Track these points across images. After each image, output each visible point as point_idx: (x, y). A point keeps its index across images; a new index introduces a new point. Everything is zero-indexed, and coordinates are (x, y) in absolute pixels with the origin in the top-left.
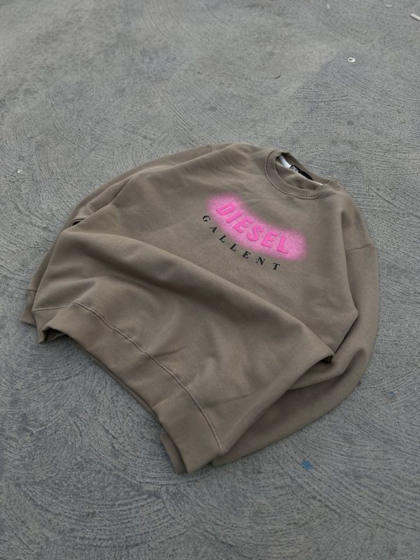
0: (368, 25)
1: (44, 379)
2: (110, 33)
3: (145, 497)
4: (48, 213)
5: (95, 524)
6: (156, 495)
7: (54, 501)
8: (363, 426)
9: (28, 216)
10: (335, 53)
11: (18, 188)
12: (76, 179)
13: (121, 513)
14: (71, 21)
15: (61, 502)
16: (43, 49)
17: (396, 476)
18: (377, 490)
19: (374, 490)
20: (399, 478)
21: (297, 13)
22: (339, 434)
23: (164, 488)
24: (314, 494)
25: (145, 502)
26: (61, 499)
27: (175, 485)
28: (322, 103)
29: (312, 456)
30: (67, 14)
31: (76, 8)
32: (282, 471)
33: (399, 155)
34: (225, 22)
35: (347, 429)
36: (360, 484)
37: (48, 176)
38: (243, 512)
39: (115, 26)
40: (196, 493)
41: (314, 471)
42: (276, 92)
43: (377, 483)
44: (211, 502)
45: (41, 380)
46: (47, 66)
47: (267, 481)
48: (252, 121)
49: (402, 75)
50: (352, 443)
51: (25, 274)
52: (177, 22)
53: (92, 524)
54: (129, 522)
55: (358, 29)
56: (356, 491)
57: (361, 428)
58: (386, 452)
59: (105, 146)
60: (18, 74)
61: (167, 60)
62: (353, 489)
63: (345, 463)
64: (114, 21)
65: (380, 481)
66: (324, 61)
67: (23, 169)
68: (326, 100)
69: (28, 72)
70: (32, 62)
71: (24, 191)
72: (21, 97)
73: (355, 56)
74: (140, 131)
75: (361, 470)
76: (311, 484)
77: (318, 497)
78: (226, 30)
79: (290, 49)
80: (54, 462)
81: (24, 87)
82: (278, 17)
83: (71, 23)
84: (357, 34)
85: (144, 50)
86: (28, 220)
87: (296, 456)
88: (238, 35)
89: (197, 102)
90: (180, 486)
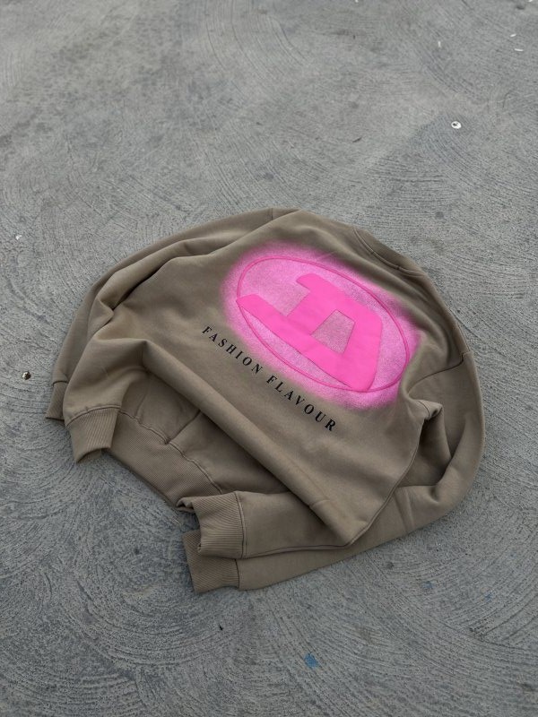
0: (486, 76)
1: (16, 514)
2: (154, 55)
3: (115, 675)
4: (47, 298)
5: (55, 700)
6: (128, 675)
7: (11, 666)
8: (387, 621)
9: (22, 299)
10: (436, 114)
11: (14, 260)
12: (86, 256)
13: (85, 691)
14: (107, 32)
15: (19, 668)
16: (67, 69)
17: (414, 688)
18: (389, 702)
19: (387, 701)
20: (418, 690)
21: (396, 49)
22: (356, 627)
23: (139, 668)
24: (314, 698)
25: (114, 682)
26: (19, 664)
27: (153, 666)
28: (408, 183)
29: (319, 651)
30: (103, 22)
31: (115, 13)
32: (280, 665)
33: (493, 267)
34: (303, 53)
35: (367, 622)
36: (370, 692)
37: (52, 247)
38: (227, 710)
39: (161, 44)
40: (175, 679)
41: (317, 669)
42: (352, 161)
43: (390, 693)
44: (191, 693)
45: (12, 515)
46: (69, 94)
47: (261, 675)
48: (316, 198)
49: (518, 154)
50: (370, 641)
51: (10, 376)
52: (241, 47)
53: (52, 700)
54: (93, 703)
55: (471, 81)
56: (364, 700)
57: (384, 622)
58: (408, 656)
59: (127, 215)
60: (32, 102)
61: (221, 102)
62: (360, 697)
63: (357, 664)
64: (161, 38)
65: (395, 692)
66: (421, 123)
67: (24, 235)
68: (415, 179)
69: (43, 100)
70: (51, 86)
71: (21, 265)
72: (32, 134)
73: (461, 119)
74: (173, 199)
75: (375, 675)
76: (313, 686)
77: (318, 703)
78: (301, 65)
79: (379, 102)
80: (16, 619)
81: (37, 121)
82: (371, 53)
83: (105, 35)
84: (469, 88)
85: (194, 83)
86: (21, 304)
87: (300, 649)
88: (316, 73)
89: (250, 166)
90: (158, 668)
